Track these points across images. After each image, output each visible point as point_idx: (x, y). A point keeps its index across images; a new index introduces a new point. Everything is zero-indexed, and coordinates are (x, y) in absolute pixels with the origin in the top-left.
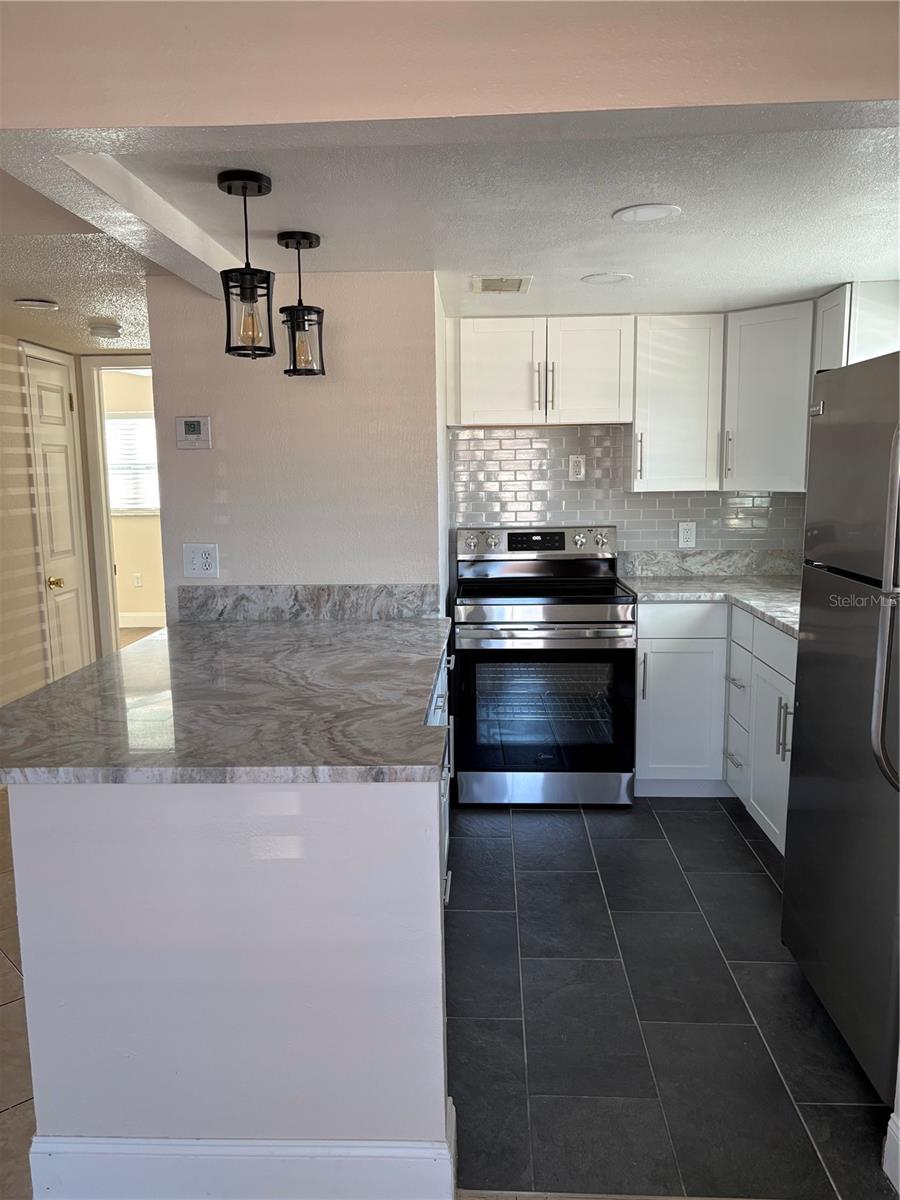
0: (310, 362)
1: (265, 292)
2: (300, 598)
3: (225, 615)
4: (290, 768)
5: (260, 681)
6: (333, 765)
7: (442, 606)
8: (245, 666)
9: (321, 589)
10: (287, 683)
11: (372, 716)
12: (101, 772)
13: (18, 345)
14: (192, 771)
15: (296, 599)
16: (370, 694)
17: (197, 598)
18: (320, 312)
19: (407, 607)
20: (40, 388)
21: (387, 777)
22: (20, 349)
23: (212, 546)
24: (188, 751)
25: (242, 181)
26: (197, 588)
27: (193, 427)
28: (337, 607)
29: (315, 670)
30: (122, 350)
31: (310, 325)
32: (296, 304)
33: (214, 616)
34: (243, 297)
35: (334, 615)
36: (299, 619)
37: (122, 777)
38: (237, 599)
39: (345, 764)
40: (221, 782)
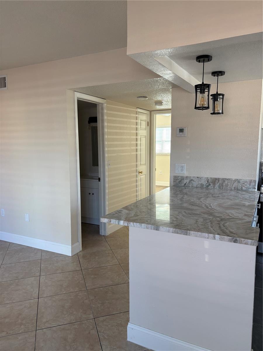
0: (219, 110)
1: (208, 90)
2: (209, 181)
3: (186, 185)
4: (207, 234)
5: (197, 206)
6: (220, 235)
7: (256, 187)
8: (192, 200)
9: (216, 179)
10: (205, 207)
11: (232, 221)
12: (153, 227)
13: (136, 109)
14: (178, 230)
15: (208, 182)
16: (232, 214)
17: (179, 179)
18: (223, 95)
19: (244, 187)
20: (141, 120)
21: (238, 242)
22: (137, 110)
23: (184, 164)
24: (176, 224)
25: (203, 58)
26: (179, 176)
27: (181, 130)
28: (221, 185)
29: (214, 204)
30: (162, 109)
31: (220, 99)
32: (216, 93)
33: (183, 185)
34: (201, 92)
35: (219, 187)
36: (208, 187)
37: (158, 229)
38: (190, 180)
39: (224, 236)
40: (186, 235)
